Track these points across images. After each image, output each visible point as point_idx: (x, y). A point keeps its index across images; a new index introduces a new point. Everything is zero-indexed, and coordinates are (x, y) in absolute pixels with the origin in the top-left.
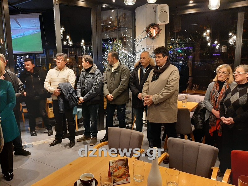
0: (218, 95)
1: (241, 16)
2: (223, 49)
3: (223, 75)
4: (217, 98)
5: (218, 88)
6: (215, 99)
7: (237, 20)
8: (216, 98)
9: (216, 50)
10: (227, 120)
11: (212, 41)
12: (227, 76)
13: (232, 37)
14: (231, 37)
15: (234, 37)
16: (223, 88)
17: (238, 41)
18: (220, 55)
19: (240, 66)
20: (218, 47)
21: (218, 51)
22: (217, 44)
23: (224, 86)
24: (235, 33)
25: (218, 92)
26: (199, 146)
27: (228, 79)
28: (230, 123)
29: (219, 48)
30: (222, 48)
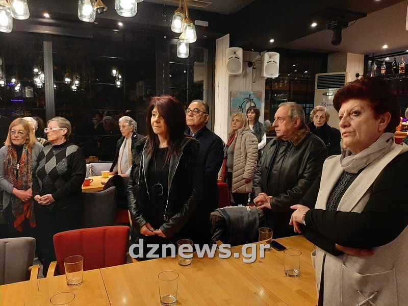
0: (18, 166)
1: (47, 47)
2: (28, 93)
3: (20, 136)
4: (17, 170)
5: (16, 155)
6: (13, 172)
7: (43, 51)
8: (15, 172)
9: (15, 94)
10: (44, 199)
11: (6, 77)
12: (26, 136)
13: (39, 75)
14: (37, 75)
15: (42, 76)
16: (23, 154)
17: (48, 84)
18: (24, 102)
19: (54, 119)
20: (17, 88)
21: (19, 95)
22: (16, 84)
23: (24, 151)
24: (43, 70)
25: (18, 162)
26: (6, 243)
27: (28, 140)
28: (49, 202)
29: (21, 90)
30: (26, 91)
